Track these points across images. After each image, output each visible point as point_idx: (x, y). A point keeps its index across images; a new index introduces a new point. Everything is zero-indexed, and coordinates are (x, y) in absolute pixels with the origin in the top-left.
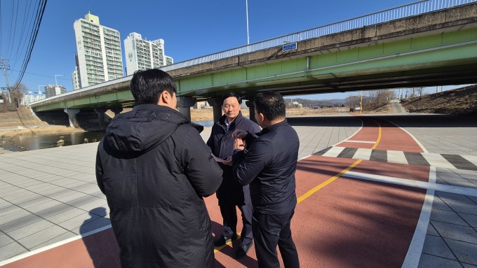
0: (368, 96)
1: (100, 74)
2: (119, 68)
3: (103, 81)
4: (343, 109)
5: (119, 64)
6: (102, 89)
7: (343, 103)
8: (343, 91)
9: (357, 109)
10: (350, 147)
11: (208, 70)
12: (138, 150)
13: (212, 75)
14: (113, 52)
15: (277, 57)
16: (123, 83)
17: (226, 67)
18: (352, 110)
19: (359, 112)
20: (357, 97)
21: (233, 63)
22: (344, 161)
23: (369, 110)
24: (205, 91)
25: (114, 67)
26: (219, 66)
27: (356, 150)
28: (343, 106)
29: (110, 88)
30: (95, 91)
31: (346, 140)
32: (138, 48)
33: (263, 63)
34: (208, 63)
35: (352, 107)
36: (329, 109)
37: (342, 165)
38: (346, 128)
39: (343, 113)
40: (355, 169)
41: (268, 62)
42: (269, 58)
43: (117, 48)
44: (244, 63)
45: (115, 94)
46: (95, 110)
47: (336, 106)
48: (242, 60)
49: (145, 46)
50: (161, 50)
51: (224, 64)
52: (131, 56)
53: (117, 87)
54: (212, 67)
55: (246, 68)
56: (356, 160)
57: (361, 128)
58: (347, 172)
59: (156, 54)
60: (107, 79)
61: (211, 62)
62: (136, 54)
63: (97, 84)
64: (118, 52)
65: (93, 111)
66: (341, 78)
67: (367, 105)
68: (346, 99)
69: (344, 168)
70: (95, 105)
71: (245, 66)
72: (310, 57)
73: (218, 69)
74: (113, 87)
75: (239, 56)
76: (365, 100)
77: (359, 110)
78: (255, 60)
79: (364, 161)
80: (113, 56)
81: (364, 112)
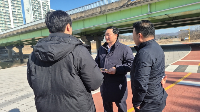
0: (194, 29)
1: (8, 23)
2: (21, 19)
3: (10, 28)
4: (176, 40)
5: (20, 16)
6: (10, 33)
7: (176, 35)
8: (175, 26)
9: (186, 38)
10: (182, 64)
11: (80, 18)
12: (53, 60)
13: (83, 20)
14: (16, 8)
15: (127, 6)
16: (24, 28)
17: (93, 14)
18: (182, 40)
19: (188, 41)
20: (186, 30)
21: (97, 11)
22: (179, 74)
23: (196, 39)
24: (79, 32)
25: (17, 19)
26: (88, 14)
27: (187, 66)
28: (176, 37)
29: (15, 32)
30: (5, 35)
31: (179, 60)
32: (32, 5)
33: (118, 11)
34: (80, 13)
35: (183, 38)
36: (166, 40)
37: (177, 76)
38: (179, 52)
39: (176, 42)
40: (187, 79)
41: (121, 9)
42: (122, 7)
43: (19, 6)
44: (105, 11)
45: (19, 36)
46: (5, 47)
47: (171, 37)
48: (103, 9)
49: (37, 3)
50: (48, 5)
51: (91, 12)
52: (28, 10)
53: (20, 31)
54: (83, 15)
55: (106, 15)
56: (187, 73)
57: (190, 51)
58: (181, 81)
59: (45, 8)
60: (12, 27)
61: (82, 12)
62: (32, 9)
63: (6, 30)
64: (19, 8)
65: (4, 48)
66: (173, 17)
67: (194, 36)
68: (178, 33)
69: (179, 78)
70: (6, 44)
71: (105, 13)
72: (150, 4)
73: (87, 16)
74: (17, 31)
75: (101, 7)
76: (192, 32)
77: (188, 40)
78: (112, 9)
79: (193, 74)
80: (16, 11)
81: (192, 41)
